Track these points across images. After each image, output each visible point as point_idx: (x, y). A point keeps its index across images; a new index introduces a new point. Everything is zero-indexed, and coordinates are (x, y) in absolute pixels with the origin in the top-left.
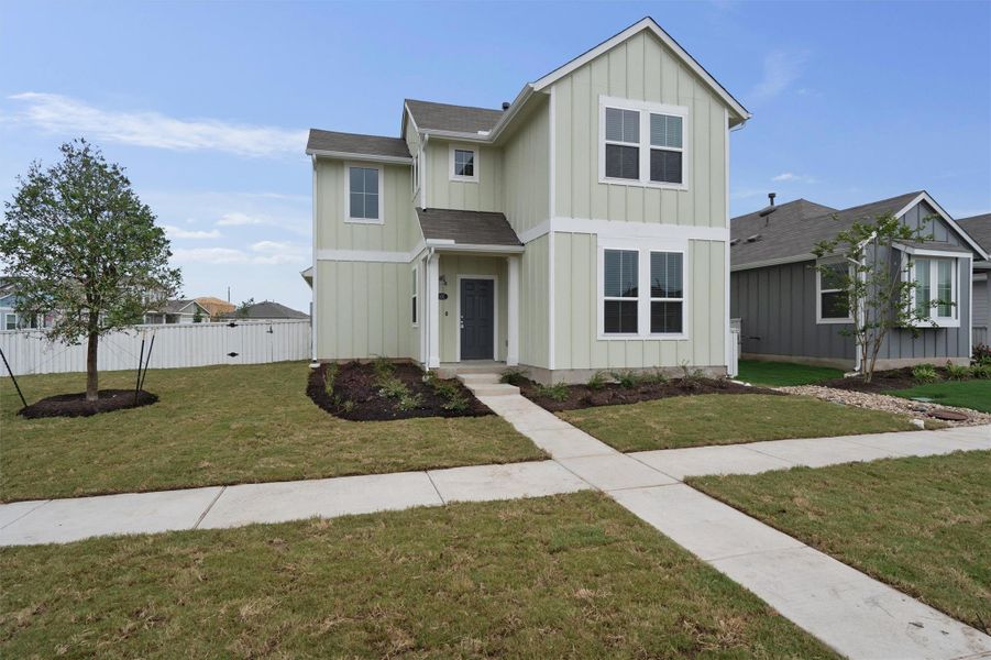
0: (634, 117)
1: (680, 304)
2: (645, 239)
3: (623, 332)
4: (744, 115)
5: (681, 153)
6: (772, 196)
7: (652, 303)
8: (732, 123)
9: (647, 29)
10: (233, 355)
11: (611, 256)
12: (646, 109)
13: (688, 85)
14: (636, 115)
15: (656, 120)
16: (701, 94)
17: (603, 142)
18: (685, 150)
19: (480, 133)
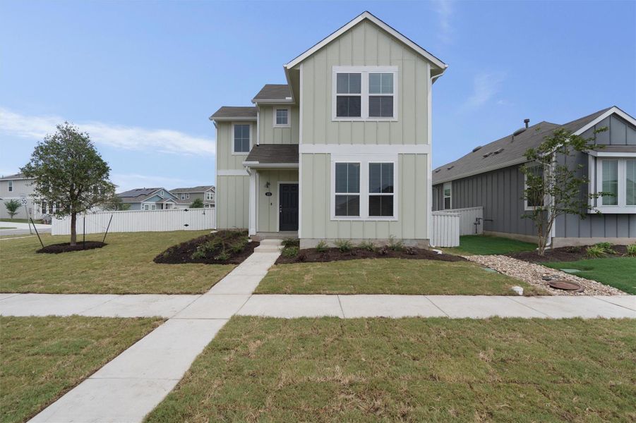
0: (357, 77)
1: (392, 197)
2: (365, 155)
3: (349, 215)
4: (442, 66)
5: (392, 97)
6: (527, 121)
7: (370, 196)
8: (433, 73)
9: (366, 19)
10: (186, 225)
11: (340, 167)
12: (365, 71)
13: (398, 51)
14: (359, 75)
15: (373, 77)
16: (408, 56)
17: (335, 94)
18: (395, 95)
19: (287, 98)
